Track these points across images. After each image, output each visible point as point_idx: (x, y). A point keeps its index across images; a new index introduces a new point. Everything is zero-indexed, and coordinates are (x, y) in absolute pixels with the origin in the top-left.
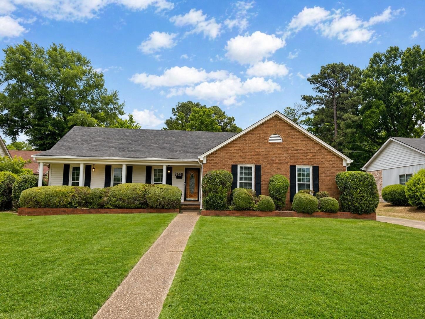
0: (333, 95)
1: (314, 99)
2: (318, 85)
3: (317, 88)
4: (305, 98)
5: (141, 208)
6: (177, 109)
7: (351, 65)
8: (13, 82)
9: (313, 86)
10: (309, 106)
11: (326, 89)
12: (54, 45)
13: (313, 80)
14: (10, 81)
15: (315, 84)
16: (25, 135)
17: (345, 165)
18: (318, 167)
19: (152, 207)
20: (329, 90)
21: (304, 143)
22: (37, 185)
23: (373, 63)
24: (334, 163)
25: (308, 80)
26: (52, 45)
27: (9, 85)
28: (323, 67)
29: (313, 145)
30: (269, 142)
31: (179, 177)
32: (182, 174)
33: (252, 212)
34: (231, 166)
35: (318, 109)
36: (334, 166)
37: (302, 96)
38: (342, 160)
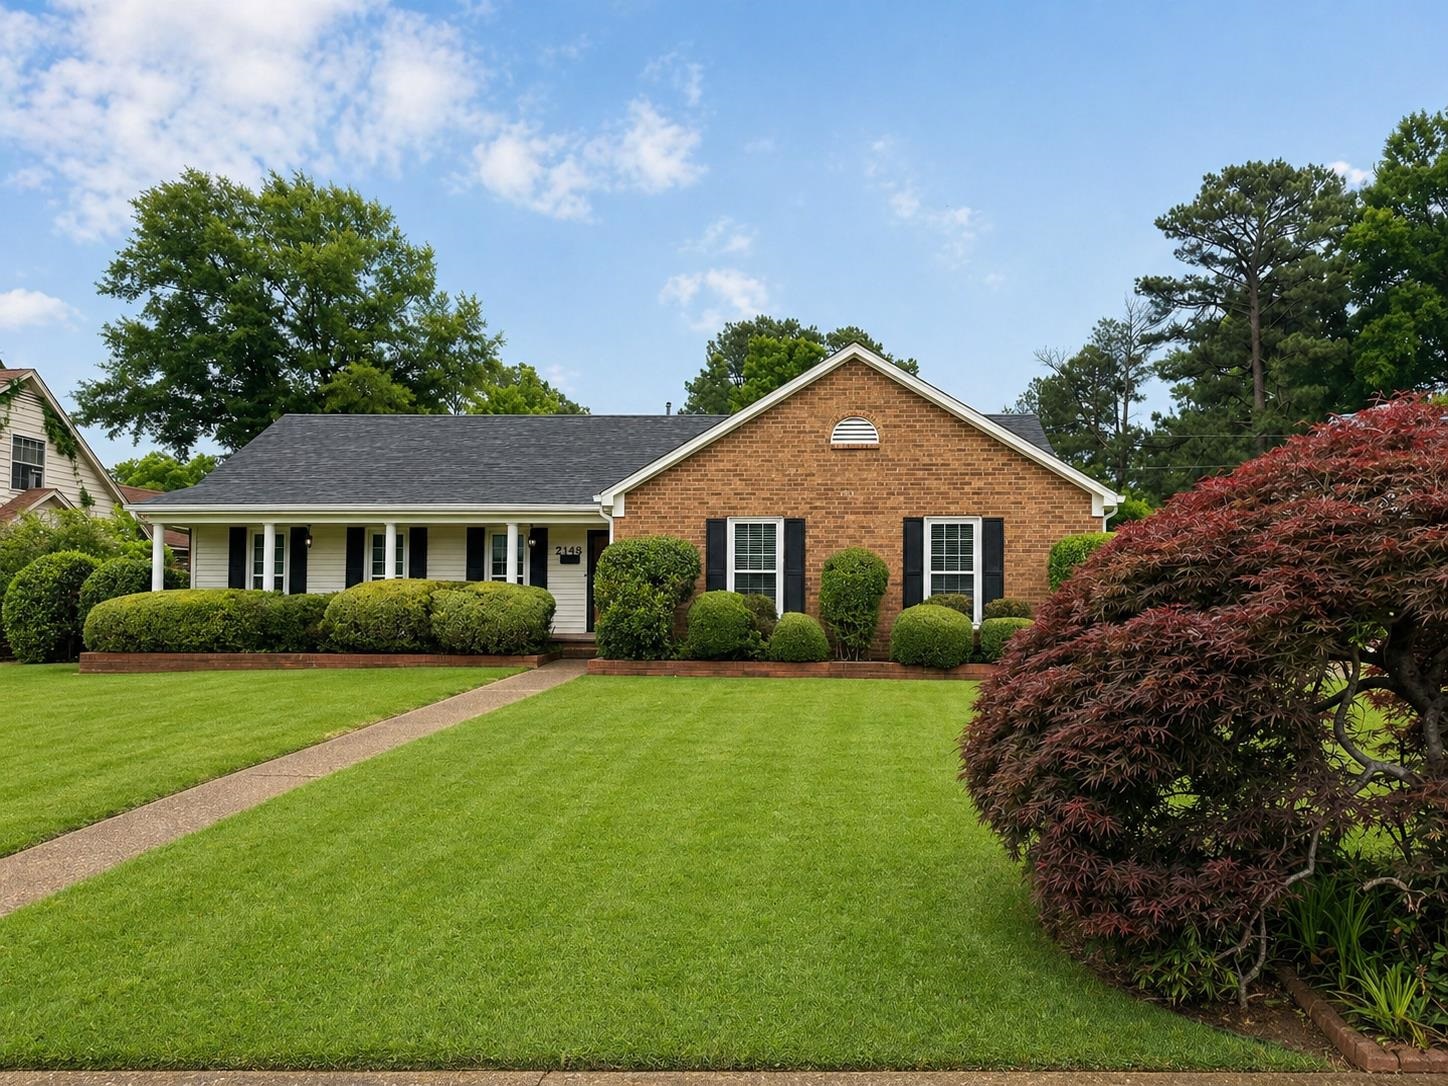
0: (1250, 273)
1: (1182, 289)
2: (1194, 241)
3: (1192, 252)
4: (1149, 286)
5: (420, 652)
6: (720, 342)
7: (1317, 164)
8: (168, 291)
9: (1176, 243)
10: (1167, 312)
11: (1225, 254)
12: (274, 175)
13: (1178, 223)
14: (158, 289)
15: (1185, 235)
16: (217, 442)
17: (1097, 511)
18: (1000, 521)
19: (452, 651)
20: (1233, 255)
21: (955, 443)
22: (147, 586)
23: (1400, 151)
24: (1057, 507)
25: (1160, 224)
26: (269, 178)
27: (156, 299)
28: (1209, 179)
29: (985, 450)
30: (832, 442)
31: (569, 560)
32: (579, 549)
33: (748, 666)
34: (703, 524)
35: (1194, 321)
36: (1056, 517)
37: (1138, 280)
38: (1087, 496)
